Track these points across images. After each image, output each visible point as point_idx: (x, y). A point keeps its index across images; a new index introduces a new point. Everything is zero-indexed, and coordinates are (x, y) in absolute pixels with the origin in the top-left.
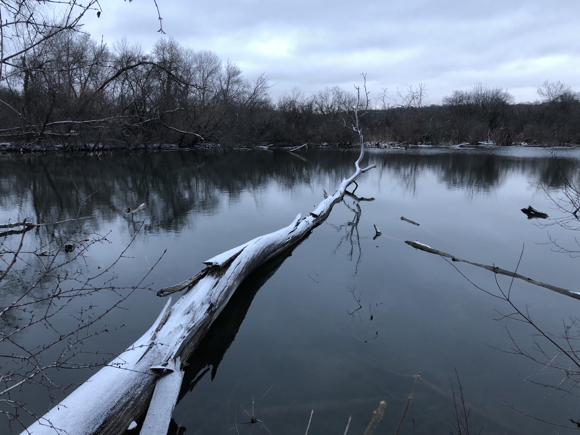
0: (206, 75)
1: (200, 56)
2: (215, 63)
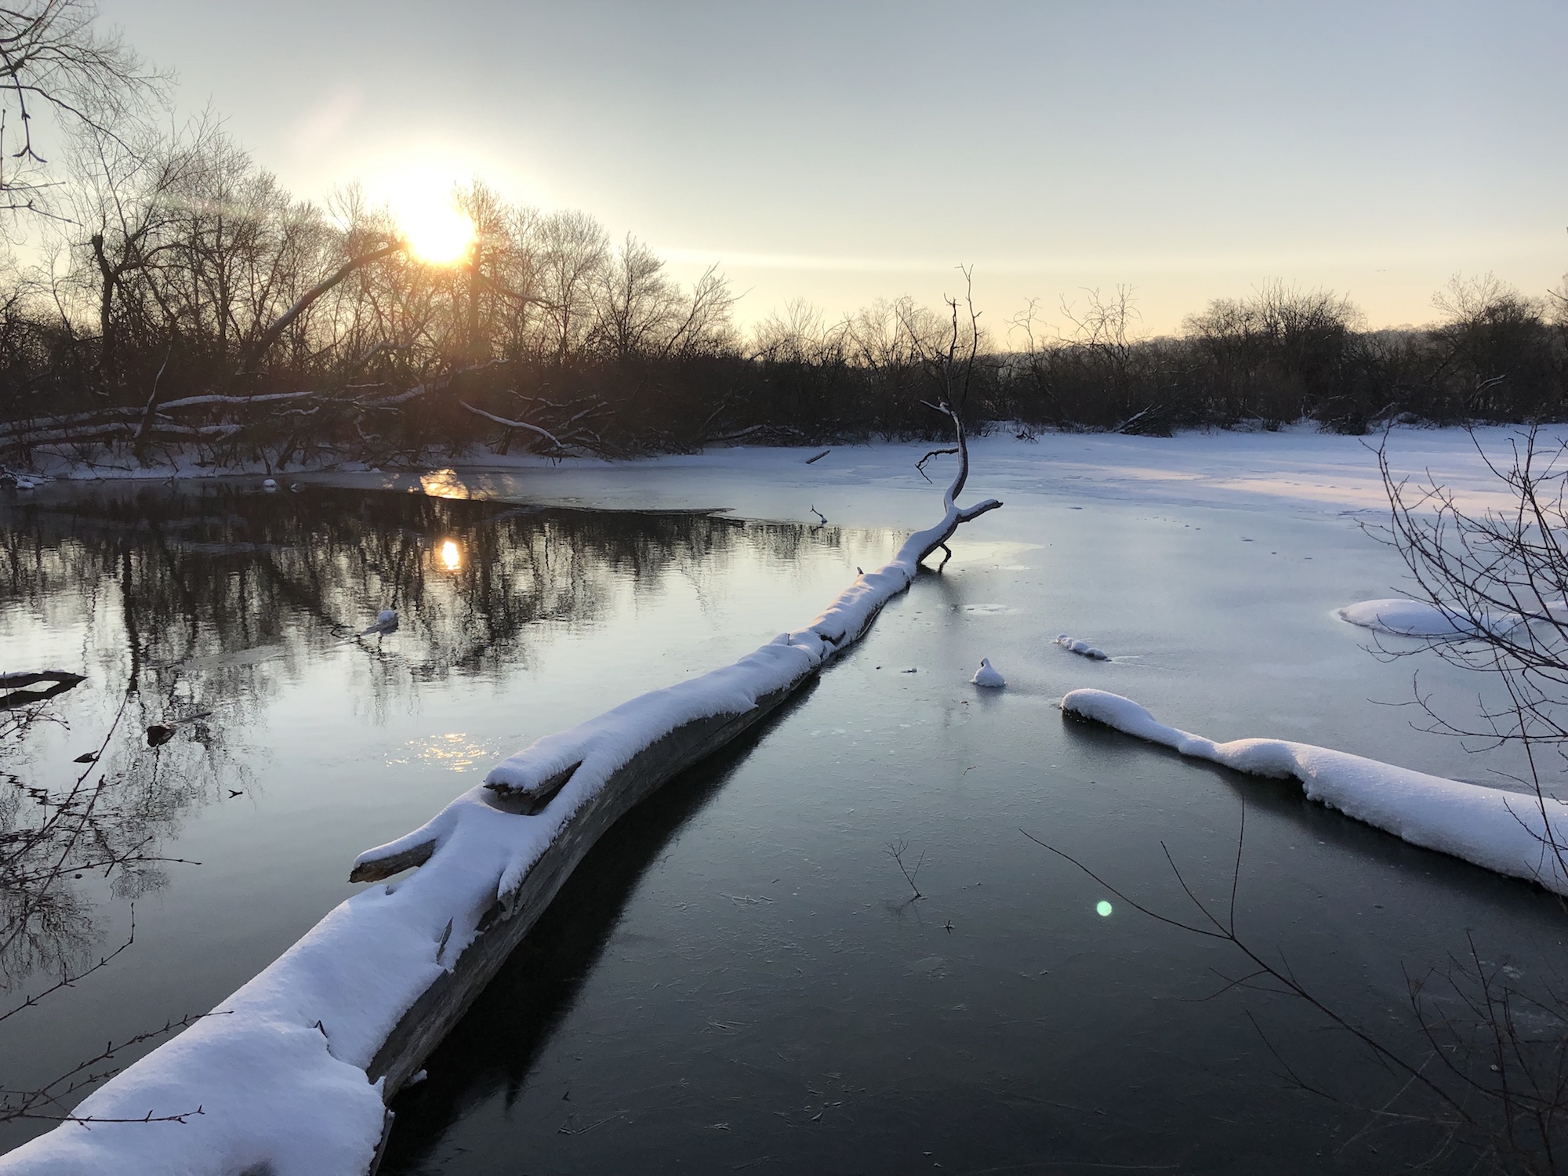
0: (572, 273)
1: (556, 228)
2: (593, 241)
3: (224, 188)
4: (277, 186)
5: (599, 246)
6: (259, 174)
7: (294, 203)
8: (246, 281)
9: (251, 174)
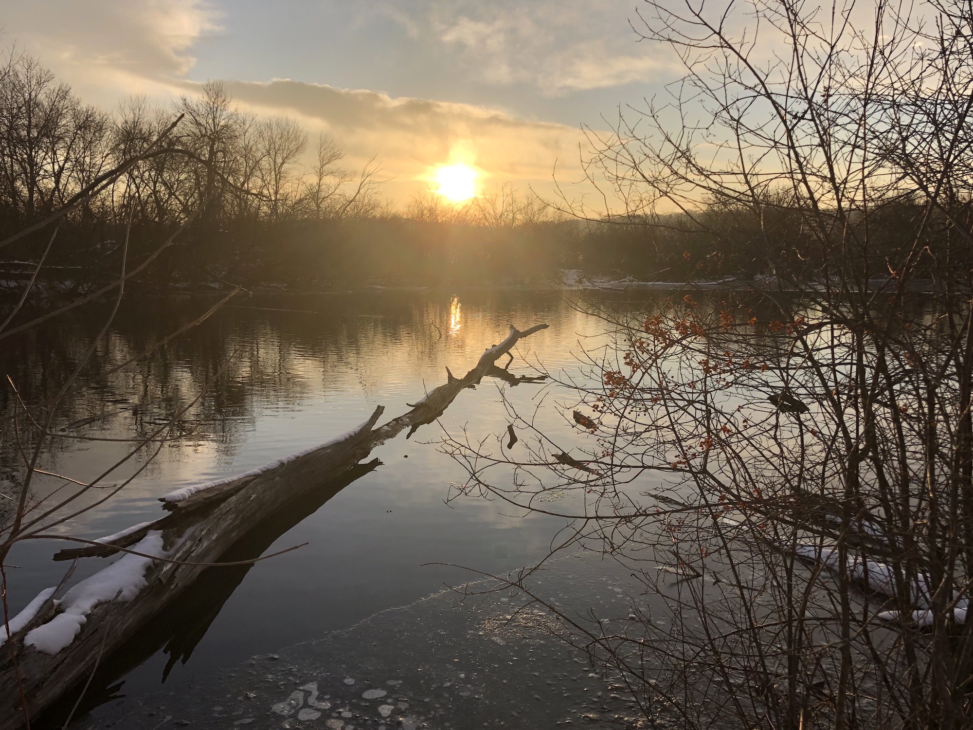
0: (279, 160)
1: (269, 126)
2: (296, 138)
3: (33, 94)
4: (72, 93)
5: (301, 141)
6: (58, 85)
7: (83, 106)
8: (49, 160)
9: (52, 86)
